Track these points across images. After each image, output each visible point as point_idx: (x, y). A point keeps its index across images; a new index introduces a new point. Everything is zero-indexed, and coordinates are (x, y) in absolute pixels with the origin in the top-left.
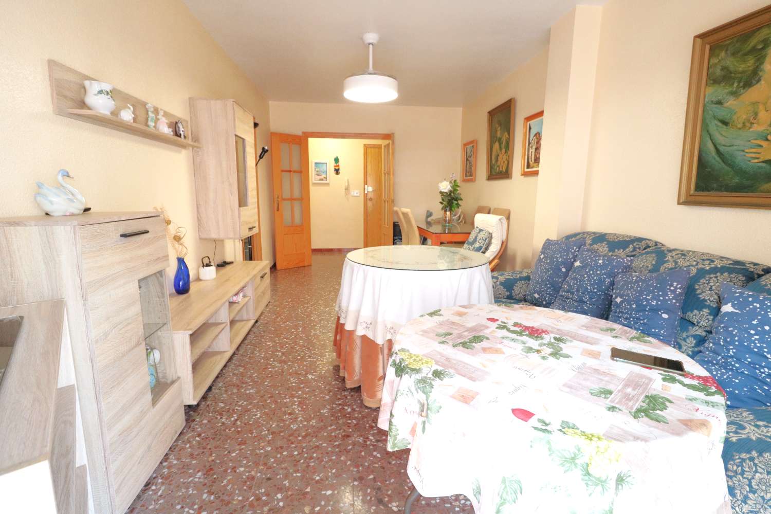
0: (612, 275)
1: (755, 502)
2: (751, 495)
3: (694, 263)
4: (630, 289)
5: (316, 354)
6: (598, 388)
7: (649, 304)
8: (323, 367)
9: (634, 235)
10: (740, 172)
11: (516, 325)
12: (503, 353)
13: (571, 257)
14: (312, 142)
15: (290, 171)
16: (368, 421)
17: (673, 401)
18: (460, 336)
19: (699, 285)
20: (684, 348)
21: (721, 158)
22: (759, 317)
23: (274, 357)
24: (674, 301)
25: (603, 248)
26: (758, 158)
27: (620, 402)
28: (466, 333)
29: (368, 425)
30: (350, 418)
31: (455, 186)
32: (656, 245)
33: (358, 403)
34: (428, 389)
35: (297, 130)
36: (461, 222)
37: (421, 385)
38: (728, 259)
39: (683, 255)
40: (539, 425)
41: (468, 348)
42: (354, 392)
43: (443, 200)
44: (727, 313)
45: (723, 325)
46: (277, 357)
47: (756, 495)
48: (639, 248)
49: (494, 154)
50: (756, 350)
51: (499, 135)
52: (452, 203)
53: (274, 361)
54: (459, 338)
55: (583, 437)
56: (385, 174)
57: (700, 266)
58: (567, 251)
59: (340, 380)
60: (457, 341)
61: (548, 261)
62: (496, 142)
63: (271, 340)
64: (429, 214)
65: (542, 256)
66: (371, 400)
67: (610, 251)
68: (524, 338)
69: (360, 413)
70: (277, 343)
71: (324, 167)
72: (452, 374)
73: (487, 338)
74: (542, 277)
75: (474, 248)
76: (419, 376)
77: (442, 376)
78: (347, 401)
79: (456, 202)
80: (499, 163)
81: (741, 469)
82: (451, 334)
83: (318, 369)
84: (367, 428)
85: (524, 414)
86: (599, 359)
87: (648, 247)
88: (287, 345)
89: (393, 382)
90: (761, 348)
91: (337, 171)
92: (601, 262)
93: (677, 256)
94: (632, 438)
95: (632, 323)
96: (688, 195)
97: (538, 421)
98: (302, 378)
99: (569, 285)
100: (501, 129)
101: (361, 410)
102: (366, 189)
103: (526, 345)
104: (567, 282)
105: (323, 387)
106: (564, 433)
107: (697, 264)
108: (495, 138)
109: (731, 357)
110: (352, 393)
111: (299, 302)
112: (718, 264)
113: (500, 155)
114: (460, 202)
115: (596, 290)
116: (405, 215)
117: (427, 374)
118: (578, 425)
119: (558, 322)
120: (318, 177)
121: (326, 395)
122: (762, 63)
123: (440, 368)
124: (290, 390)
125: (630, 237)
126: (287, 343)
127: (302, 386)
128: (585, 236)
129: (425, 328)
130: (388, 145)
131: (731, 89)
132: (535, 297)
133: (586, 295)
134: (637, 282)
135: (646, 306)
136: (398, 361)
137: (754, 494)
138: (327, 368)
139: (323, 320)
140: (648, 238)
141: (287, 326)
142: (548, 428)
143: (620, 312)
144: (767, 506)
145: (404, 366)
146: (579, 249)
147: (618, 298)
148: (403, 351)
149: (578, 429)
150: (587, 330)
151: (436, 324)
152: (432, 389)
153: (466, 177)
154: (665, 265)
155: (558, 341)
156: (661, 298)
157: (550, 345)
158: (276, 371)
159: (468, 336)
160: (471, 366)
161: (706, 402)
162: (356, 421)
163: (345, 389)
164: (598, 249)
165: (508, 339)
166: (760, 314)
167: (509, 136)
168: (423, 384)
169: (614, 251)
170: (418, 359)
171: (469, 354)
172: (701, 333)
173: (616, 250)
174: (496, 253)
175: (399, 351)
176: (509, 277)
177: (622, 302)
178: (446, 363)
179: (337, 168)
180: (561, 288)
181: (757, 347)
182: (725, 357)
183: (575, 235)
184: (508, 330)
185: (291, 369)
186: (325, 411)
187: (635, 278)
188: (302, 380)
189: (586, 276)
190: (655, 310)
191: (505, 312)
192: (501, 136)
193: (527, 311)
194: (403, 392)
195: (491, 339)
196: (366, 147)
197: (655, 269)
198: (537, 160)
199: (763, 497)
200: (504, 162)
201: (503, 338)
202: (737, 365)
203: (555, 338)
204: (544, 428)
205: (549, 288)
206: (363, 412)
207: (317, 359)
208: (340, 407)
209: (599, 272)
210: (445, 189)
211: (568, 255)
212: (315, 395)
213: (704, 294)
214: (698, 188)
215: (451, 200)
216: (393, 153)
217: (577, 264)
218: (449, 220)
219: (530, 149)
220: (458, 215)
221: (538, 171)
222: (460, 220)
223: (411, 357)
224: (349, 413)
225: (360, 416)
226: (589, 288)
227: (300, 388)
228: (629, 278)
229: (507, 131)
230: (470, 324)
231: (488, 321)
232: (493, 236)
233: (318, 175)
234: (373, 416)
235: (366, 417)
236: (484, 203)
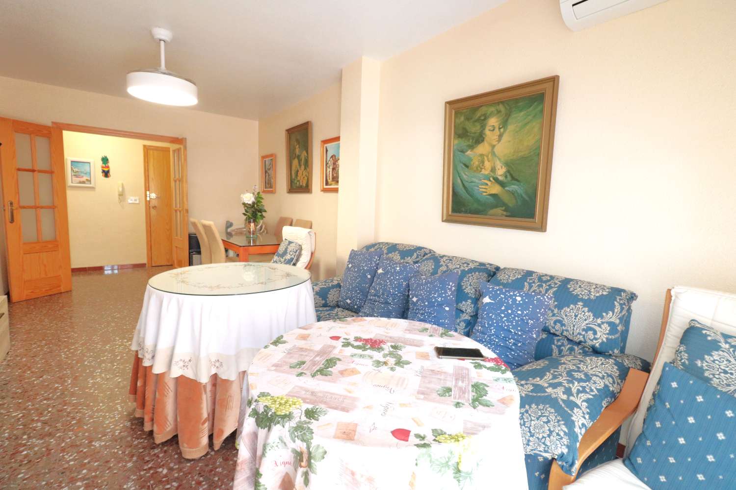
0: (407, 279)
1: (533, 443)
2: (531, 439)
3: (458, 266)
4: (422, 290)
5: (101, 411)
6: (441, 388)
7: (436, 301)
8: (116, 426)
9: (416, 245)
10: (478, 201)
11: (357, 339)
12: (359, 373)
13: (374, 265)
14: (67, 135)
15: (33, 171)
16: (192, 477)
17: (488, 385)
18: (314, 364)
19: (464, 283)
20: (459, 330)
21: (466, 190)
22: (505, 305)
23: (29, 432)
24: (451, 297)
25: (396, 257)
26: (486, 192)
27: (460, 397)
28: (318, 358)
29: (194, 482)
30: (168, 482)
31: (258, 199)
32: (430, 252)
33: (175, 459)
34: (308, 436)
35: (46, 120)
36: (263, 232)
37: (299, 434)
38: (476, 262)
39: (451, 260)
40: (418, 441)
41: (326, 375)
42: (167, 446)
43: (246, 211)
44: (487, 304)
45: (485, 313)
46: (35, 430)
47: (534, 437)
48: (420, 255)
49: (294, 168)
50: (506, 328)
51: (297, 152)
52: (256, 214)
53: (29, 438)
54: (314, 366)
55: (453, 440)
56: (175, 181)
57: (462, 268)
58: (371, 260)
59: (144, 437)
60: (313, 369)
61: (356, 270)
62: (295, 158)
63: (18, 407)
64: (229, 225)
65: (350, 266)
66: (194, 449)
67: (401, 258)
68: (369, 352)
69: (180, 470)
70: (30, 410)
71: (86, 167)
72: (324, 410)
73: (340, 360)
74: (351, 285)
75: (285, 260)
76: (293, 423)
77: (316, 416)
78: (159, 460)
79: (259, 214)
80: (299, 178)
81: (523, 421)
82: (303, 363)
83: (109, 430)
84: (194, 486)
85: (402, 434)
86: (429, 360)
87: (426, 254)
88: (50, 409)
89: (255, 435)
90: (508, 326)
91: (106, 174)
92: (398, 268)
93: (447, 261)
94: (481, 428)
95: (427, 317)
96: (448, 215)
97: (415, 436)
98: (85, 450)
99: (375, 290)
100: (299, 147)
101: (181, 466)
102: (148, 196)
103: (374, 359)
104: (374, 287)
105: (120, 452)
106: (439, 442)
107: (460, 267)
108: (294, 155)
109: (493, 335)
110: (165, 448)
111: (60, 343)
112: (472, 266)
113: (300, 171)
114: (264, 214)
115: (397, 292)
116: (207, 228)
117: (300, 418)
118: (444, 430)
119: (387, 329)
120: (78, 179)
121: (127, 462)
122: (484, 129)
123: (310, 407)
124: (68, 473)
125: (413, 246)
126: (48, 406)
127: (86, 461)
128: (381, 246)
129: (275, 361)
130: (179, 150)
131: (468, 143)
132: (347, 303)
133: (390, 297)
134: (426, 283)
135: (434, 302)
136: (261, 410)
137: (533, 437)
138: (122, 425)
139: (104, 362)
140: (425, 247)
141: (44, 381)
142: (425, 441)
143: (416, 309)
144: (541, 444)
145: (271, 415)
146: (380, 258)
147: (415, 298)
148: (263, 396)
149: (445, 433)
150: (410, 333)
151: (285, 354)
152: (313, 435)
153: (265, 188)
154: (441, 268)
155: (395, 349)
156: (444, 295)
157: (391, 354)
158: (36, 453)
159: (321, 361)
160: (337, 395)
161: (505, 380)
162: (177, 483)
163: (154, 446)
164: (393, 258)
165: (356, 356)
166: (505, 302)
167: (308, 154)
168: (301, 432)
169: (404, 259)
170: (283, 402)
171: (329, 381)
172: (467, 317)
173: (406, 258)
174: (307, 264)
175: (259, 397)
176: (323, 286)
177: (417, 301)
178: (313, 398)
179: (106, 170)
180: (368, 292)
181: (505, 326)
182: (490, 336)
183: (373, 245)
184: (353, 346)
185: (63, 441)
186: (130, 484)
187: (424, 281)
188: (85, 453)
189: (388, 281)
190: (440, 305)
191: (342, 328)
192: (299, 154)
193: (359, 323)
194: (273, 445)
195: (342, 359)
196: (146, 149)
197: (435, 272)
198: (336, 179)
199: (538, 438)
200: (304, 178)
201: (352, 356)
202: (497, 340)
203: (392, 347)
204: (423, 442)
205: (359, 293)
206: (183, 468)
207: (104, 417)
208: (152, 472)
209: (397, 277)
210: (249, 201)
211: (371, 263)
212: (109, 468)
213: (467, 289)
214: (454, 210)
215: (254, 212)
216: (185, 160)
217: (380, 271)
218: (253, 231)
219: (328, 168)
220: (260, 226)
221: (338, 188)
222: (262, 231)
223: (275, 401)
224: (166, 476)
225: (181, 474)
226: (392, 291)
227: (83, 466)
228: (419, 281)
229: (305, 150)
230: (318, 347)
231: (331, 340)
232: (303, 248)
233: (76, 176)
234: (198, 468)
235: (190, 473)
236: (286, 214)
